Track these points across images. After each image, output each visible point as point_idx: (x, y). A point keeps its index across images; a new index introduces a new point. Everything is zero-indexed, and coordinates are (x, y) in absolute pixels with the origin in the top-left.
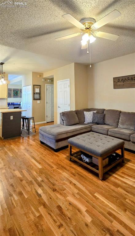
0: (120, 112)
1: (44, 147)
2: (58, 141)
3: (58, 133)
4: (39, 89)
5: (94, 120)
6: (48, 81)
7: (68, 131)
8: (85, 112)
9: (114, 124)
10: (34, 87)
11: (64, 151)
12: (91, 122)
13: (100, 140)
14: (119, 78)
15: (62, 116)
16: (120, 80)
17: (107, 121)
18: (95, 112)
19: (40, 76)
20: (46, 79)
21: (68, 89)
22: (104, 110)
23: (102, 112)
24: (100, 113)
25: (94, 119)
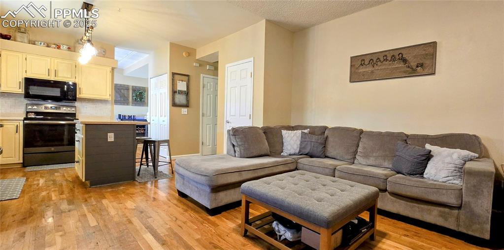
0: (361, 132)
1: (184, 204)
2: (216, 189)
3: (217, 171)
4: (185, 83)
5: (304, 148)
6: (208, 68)
7: (242, 167)
8: (284, 132)
9: (346, 157)
10: (173, 77)
11: (233, 212)
12: (297, 151)
13: (320, 186)
14: (363, 58)
15: (231, 137)
16: (367, 62)
17: (331, 151)
18: (306, 131)
19: (189, 54)
20: (202, 63)
21: (249, 82)
22: (325, 128)
23: (320, 133)
24: (316, 134)
25: (303, 146)
